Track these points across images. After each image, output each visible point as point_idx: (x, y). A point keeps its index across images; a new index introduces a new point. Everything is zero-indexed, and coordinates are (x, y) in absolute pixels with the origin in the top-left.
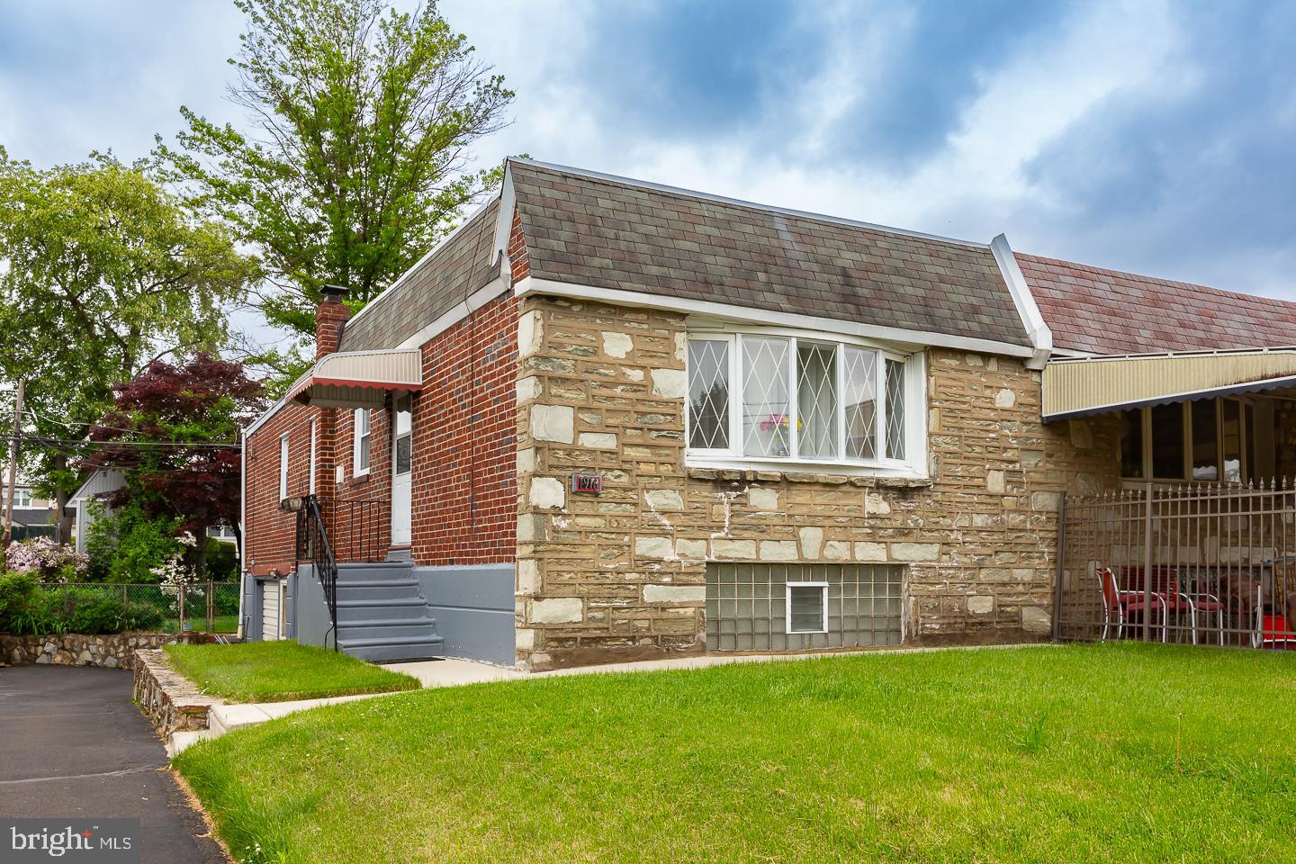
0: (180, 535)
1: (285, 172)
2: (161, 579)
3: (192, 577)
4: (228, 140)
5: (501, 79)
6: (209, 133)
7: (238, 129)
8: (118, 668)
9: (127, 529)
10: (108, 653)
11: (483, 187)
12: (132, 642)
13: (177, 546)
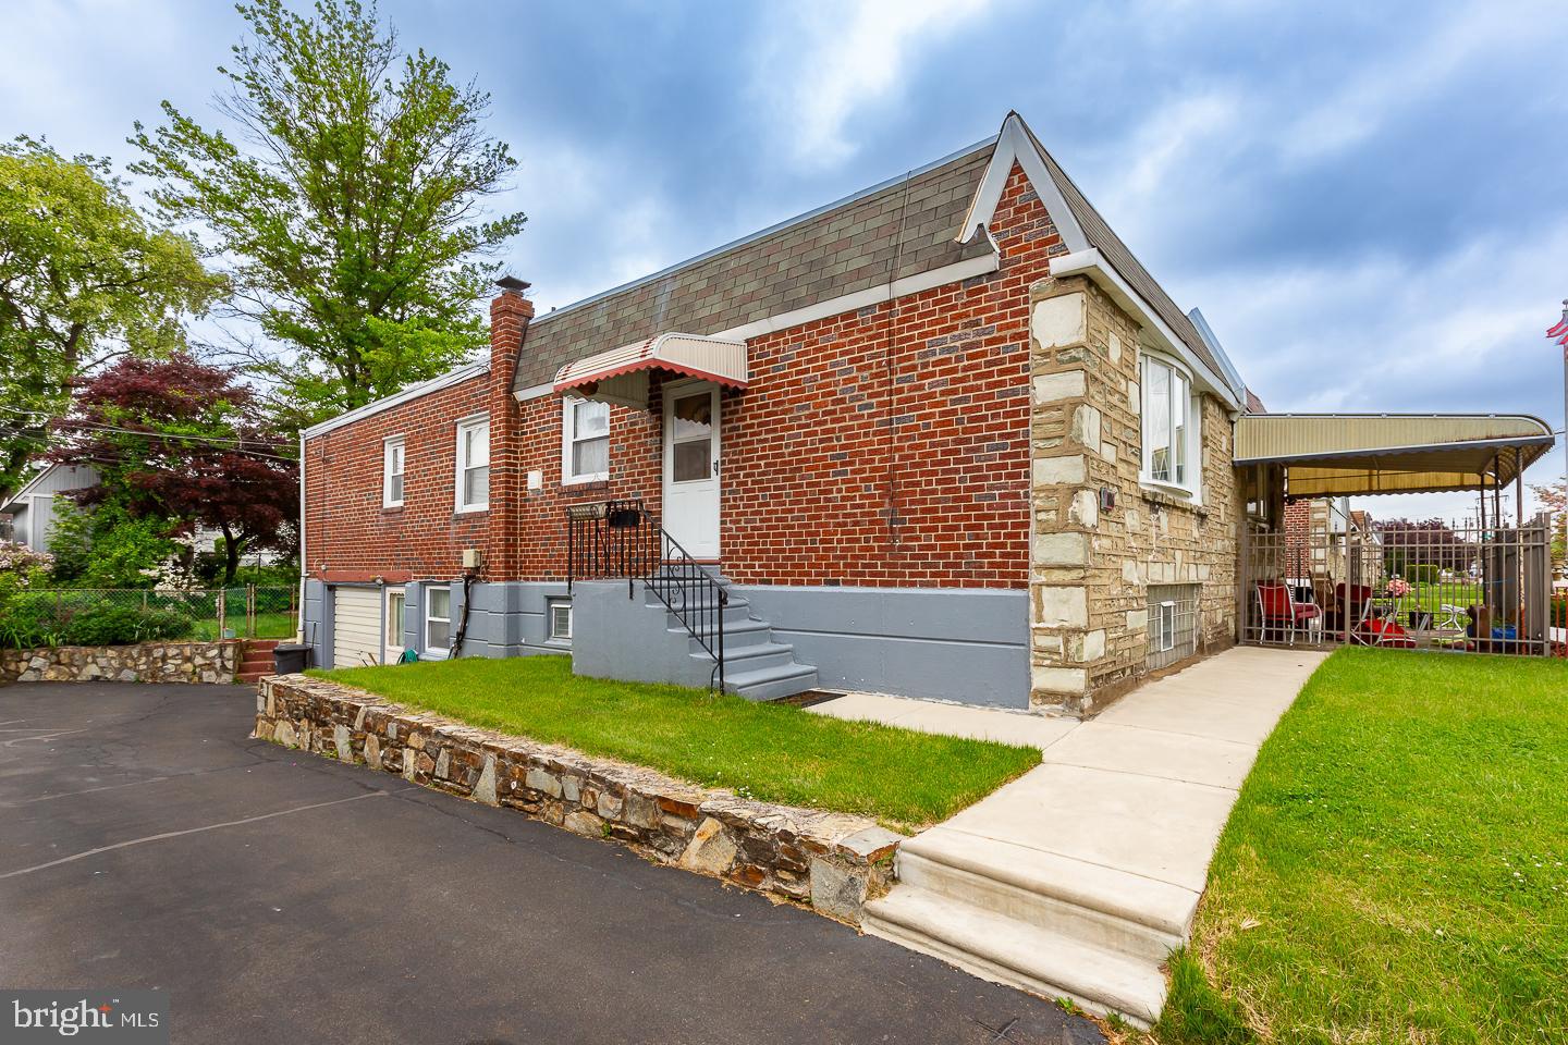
0: (179, 536)
1: (283, 191)
2: (155, 582)
3: (190, 579)
4: (218, 148)
5: (506, 147)
6: (194, 136)
7: (230, 139)
8: (138, 682)
9: (105, 529)
10: (123, 666)
11: (485, 239)
12: (158, 653)
13: (174, 547)
